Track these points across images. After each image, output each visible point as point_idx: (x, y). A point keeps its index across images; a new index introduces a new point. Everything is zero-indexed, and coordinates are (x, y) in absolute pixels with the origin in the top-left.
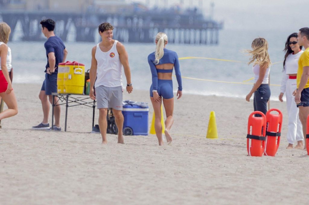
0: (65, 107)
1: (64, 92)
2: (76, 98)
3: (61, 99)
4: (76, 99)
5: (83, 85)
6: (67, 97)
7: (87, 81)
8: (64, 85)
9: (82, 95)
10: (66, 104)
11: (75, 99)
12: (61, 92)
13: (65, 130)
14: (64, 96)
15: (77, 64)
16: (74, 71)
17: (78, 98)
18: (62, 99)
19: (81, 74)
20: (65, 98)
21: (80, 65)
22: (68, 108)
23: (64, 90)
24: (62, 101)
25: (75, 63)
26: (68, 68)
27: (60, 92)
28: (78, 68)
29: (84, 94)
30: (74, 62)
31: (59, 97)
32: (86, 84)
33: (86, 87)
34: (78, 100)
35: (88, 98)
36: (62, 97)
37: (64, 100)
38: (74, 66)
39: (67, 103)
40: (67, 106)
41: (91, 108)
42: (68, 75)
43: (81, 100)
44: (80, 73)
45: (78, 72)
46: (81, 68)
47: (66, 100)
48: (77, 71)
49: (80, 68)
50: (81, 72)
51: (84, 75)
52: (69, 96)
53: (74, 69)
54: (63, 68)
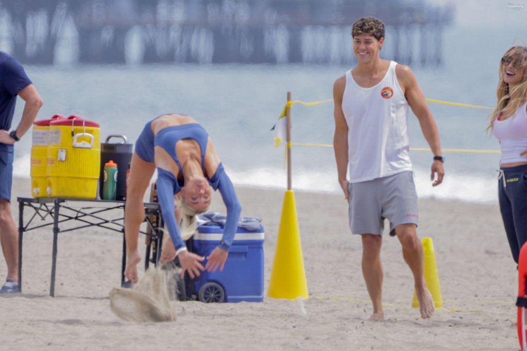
0: (52, 234)
1: (49, 193)
2: (78, 209)
3: (40, 211)
4: (79, 212)
5: (98, 176)
6: (57, 207)
7: (107, 164)
8: (48, 177)
9: (95, 200)
10: (52, 226)
11: (76, 213)
12: (40, 195)
13: (52, 294)
14: (47, 204)
15: (79, 123)
16: (73, 140)
17: (83, 208)
18: (43, 213)
19: (90, 148)
20: (50, 208)
21: (89, 124)
22: (59, 235)
23: (48, 189)
24: (43, 219)
25: (74, 119)
26: (57, 132)
27: (38, 193)
28: (82, 131)
29: (99, 198)
30: (72, 118)
31: (35, 208)
32: (105, 172)
33: (105, 180)
34: (85, 215)
35: (109, 209)
36: (43, 207)
37: (49, 215)
38: (73, 128)
39: (56, 222)
40: (56, 230)
41: (118, 233)
42: (58, 152)
43: (92, 214)
44: (87, 145)
45: (83, 142)
46: (91, 132)
47: (53, 215)
48: (80, 139)
49: (87, 132)
50: (90, 142)
51: (98, 151)
52: (61, 204)
53: (73, 134)
54: (44, 134)
